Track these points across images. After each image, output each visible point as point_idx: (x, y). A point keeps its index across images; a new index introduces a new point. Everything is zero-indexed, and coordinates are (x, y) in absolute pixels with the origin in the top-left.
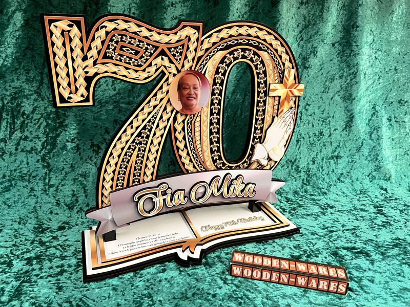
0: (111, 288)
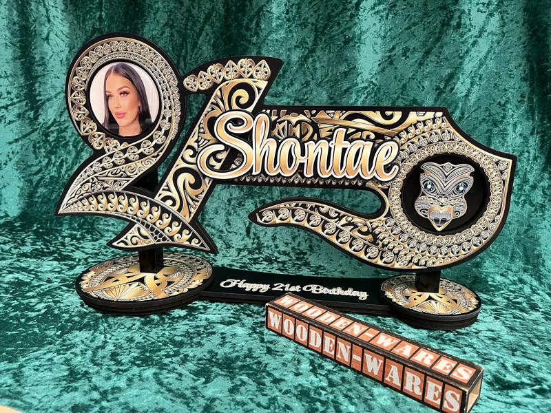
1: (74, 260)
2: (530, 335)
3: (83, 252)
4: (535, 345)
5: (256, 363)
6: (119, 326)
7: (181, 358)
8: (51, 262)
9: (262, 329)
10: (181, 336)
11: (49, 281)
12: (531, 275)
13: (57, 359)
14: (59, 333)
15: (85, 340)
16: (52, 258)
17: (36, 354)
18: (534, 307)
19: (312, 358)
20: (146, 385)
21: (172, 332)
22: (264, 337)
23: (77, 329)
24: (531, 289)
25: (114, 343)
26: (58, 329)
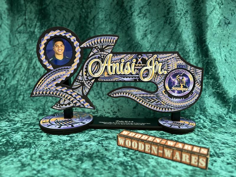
0: (51, 142)
1: (16, 121)
2: (204, 137)
3: (19, 118)
4: (206, 140)
5: (101, 155)
6: (41, 146)
7: (70, 155)
8: (5, 123)
9: (102, 142)
10: (69, 147)
11: (5, 130)
12: (203, 116)
13: (15, 160)
14: (14, 150)
15: (26, 152)
16: (5, 121)
17: (5, 158)
18: (205, 127)
19: (124, 151)
20: (56, 166)
21: (64, 146)
22: (104, 145)
23: (22, 148)
24: (203, 121)
25: (39, 152)
26: (13, 148)
